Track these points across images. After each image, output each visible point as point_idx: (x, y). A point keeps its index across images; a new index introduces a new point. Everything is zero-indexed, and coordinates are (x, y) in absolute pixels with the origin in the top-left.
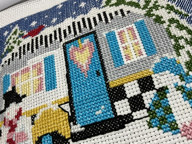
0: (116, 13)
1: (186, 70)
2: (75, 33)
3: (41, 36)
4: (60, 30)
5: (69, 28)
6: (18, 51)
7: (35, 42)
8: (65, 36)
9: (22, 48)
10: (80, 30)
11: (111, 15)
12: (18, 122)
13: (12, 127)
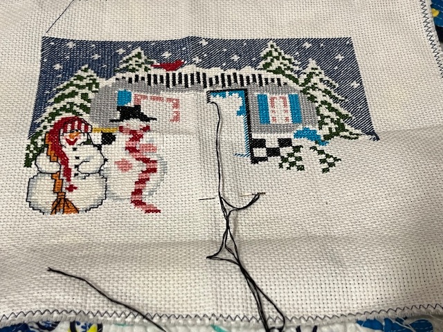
0: (273, 80)
1: (323, 139)
2: (224, 85)
3: (180, 74)
4: (204, 74)
5: (217, 77)
6: (146, 77)
7: (171, 78)
8: (211, 84)
9: (152, 77)
10: (230, 84)
11: (266, 80)
12: (145, 133)
13: (136, 136)
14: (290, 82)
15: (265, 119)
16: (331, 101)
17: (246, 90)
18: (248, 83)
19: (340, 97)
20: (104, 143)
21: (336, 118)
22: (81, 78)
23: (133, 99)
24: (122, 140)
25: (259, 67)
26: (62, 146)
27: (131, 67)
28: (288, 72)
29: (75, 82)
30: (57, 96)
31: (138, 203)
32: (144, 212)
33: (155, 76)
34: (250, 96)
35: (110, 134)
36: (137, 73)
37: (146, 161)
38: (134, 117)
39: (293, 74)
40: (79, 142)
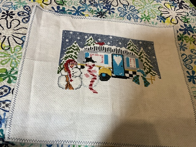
0: (131, 53)
1: (145, 74)
3: (104, 47)
4: (111, 48)
5: (114, 49)
6: (93, 47)
7: (101, 48)
8: (113, 52)
9: (95, 47)
10: (118, 53)
11: (129, 53)
12: (93, 67)
13: (91, 67)
14: (136, 54)
15: (128, 65)
16: (147, 62)
17: (123, 55)
18: (124, 53)
19: (150, 61)
20: (81, 68)
21: (149, 67)
22: (74, 46)
23: (90, 55)
24: (87, 68)
25: (126, 48)
26: (69, 68)
27: (89, 44)
28: (135, 51)
29: (73, 47)
30: (67, 51)
31: (91, 89)
32: (93, 92)
33: (96, 47)
34: (124, 58)
35: (83, 66)
36: (91, 46)
37: (93, 75)
38: (90, 61)
39: (136, 52)
40: (74, 67)
